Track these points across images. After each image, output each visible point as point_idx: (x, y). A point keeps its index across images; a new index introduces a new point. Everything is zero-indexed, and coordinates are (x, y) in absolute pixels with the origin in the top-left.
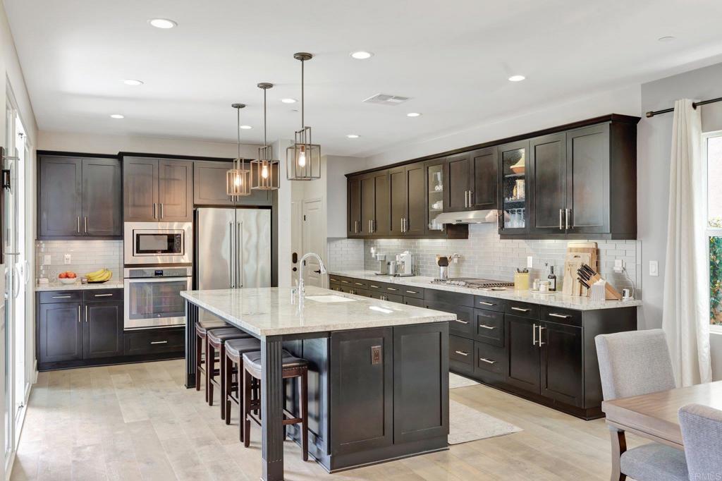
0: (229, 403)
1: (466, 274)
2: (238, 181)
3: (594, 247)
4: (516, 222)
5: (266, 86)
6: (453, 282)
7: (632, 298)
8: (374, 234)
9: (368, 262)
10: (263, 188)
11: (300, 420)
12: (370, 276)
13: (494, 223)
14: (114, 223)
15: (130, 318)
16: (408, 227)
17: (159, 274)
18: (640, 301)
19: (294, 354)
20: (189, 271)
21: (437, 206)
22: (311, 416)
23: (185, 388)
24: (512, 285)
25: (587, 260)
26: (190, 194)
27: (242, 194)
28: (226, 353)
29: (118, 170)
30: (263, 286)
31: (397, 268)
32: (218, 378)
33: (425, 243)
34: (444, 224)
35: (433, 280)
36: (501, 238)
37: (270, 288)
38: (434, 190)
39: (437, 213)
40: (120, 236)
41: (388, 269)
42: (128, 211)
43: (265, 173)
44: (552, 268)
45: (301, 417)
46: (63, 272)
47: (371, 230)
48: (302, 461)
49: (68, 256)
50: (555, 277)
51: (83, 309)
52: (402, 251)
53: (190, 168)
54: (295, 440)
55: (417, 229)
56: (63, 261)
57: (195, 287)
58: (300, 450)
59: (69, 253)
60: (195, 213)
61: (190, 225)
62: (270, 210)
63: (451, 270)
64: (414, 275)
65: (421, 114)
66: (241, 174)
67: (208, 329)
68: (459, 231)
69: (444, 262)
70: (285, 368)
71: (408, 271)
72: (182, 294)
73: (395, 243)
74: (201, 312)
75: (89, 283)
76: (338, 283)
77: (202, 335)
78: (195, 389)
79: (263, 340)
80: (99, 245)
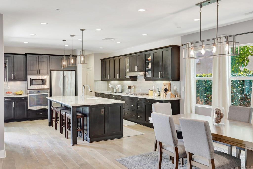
0: (62, 128)
1: (137, 92)
2: (64, 63)
3: (169, 83)
4: (149, 75)
5: (72, 36)
6: (132, 94)
7: (178, 97)
8: (110, 79)
9: (108, 88)
10: (72, 66)
11: (82, 130)
12: (108, 93)
13: (143, 76)
14: (24, 76)
15: (30, 106)
16: (120, 77)
17: (39, 92)
18: (180, 98)
19: (80, 112)
20: (49, 91)
21: (128, 70)
22: (85, 129)
23: (48, 127)
24: (148, 95)
25: (167, 87)
26: (49, 66)
27: (66, 67)
28: (61, 114)
29: (25, 59)
30: (73, 95)
31: (117, 90)
32: (59, 122)
33: (125, 82)
34: (130, 76)
35: (126, 93)
36: (145, 80)
37: (75, 96)
38: (127, 65)
39: (128, 72)
40: (26, 80)
41: (114, 90)
42: (29, 72)
43: (72, 61)
44: (159, 89)
45: (82, 129)
46: (7, 91)
47: (108, 78)
48: (82, 141)
49: (9, 86)
50: (160, 92)
51: (15, 103)
52: (119, 85)
53: (48, 58)
54: (81, 137)
55: (122, 78)
56: (7, 88)
57: (50, 96)
58: (82, 138)
60: (50, 72)
61: (49, 76)
62: (75, 72)
63: (132, 90)
64: (122, 92)
65: (121, 43)
66: (65, 61)
67: (55, 108)
68: (134, 78)
69: (130, 88)
70: (77, 115)
71: (120, 91)
72: (47, 98)
73: (116, 82)
74: (53, 102)
75: (16, 95)
76: (98, 95)
77: (54, 110)
78: (51, 127)
79: (71, 107)
80: (18, 83)
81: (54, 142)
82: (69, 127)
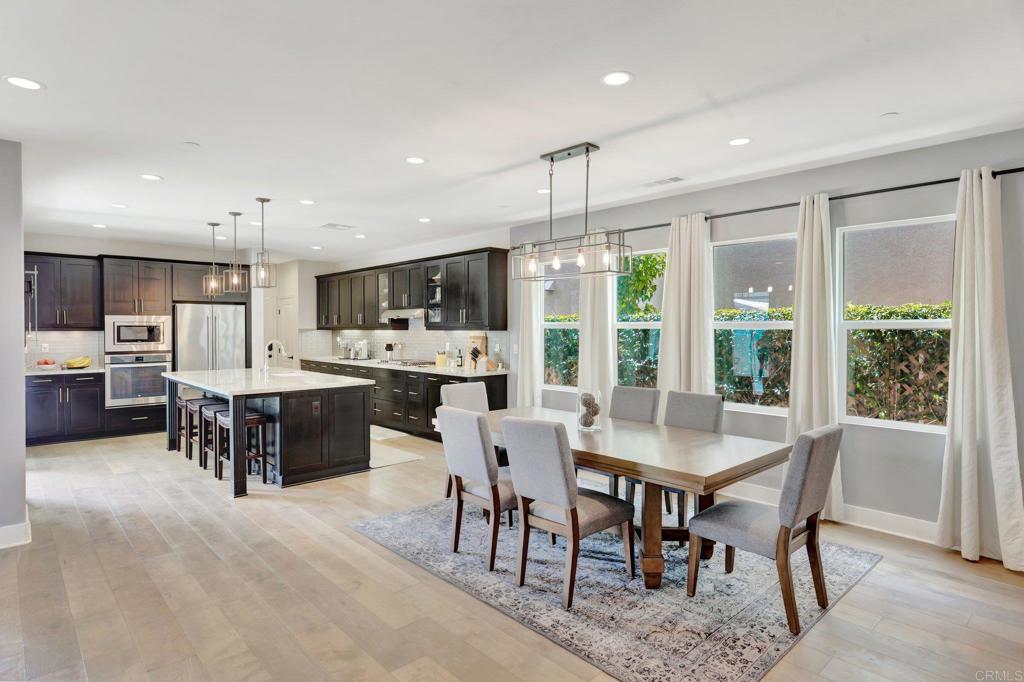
0: (206, 453)
1: (407, 357)
2: (213, 284)
3: (484, 335)
4: (436, 318)
5: (236, 214)
6: (394, 362)
7: (504, 369)
8: (339, 326)
9: (335, 348)
10: (235, 291)
11: (261, 456)
12: (335, 360)
13: (422, 318)
14: (94, 316)
15: (112, 397)
16: (364, 321)
17: (139, 360)
18: (508, 371)
19: (256, 411)
20: (169, 357)
21: (385, 304)
22: (269, 454)
23: (166, 451)
24: (434, 364)
25: (479, 345)
26: (169, 292)
27: (218, 294)
28: (203, 416)
29: (98, 271)
30: (239, 367)
31: (357, 354)
32: (197, 438)
33: (379, 333)
34: (389, 319)
36: (426, 329)
37: (245, 369)
38: (383, 292)
39: (384, 310)
40: (101, 327)
41: (349, 354)
42: (108, 306)
43: (235, 280)
44: (460, 350)
45: (261, 453)
46: (43, 359)
47: (336, 323)
48: (263, 484)
49: (46, 345)
50: (461, 357)
51: (64, 392)
52: (361, 340)
53: (168, 270)
54: (258, 474)
55: (370, 324)
56: (42, 350)
57: (174, 369)
58: (260, 478)
59: (46, 342)
60: (174, 307)
61: (170, 318)
62: (243, 307)
63: (395, 353)
64: (370, 359)
65: (366, 236)
66: (216, 278)
67: (187, 401)
68: (401, 324)
69: (389, 347)
70: (248, 419)
71: (364, 355)
72: (163, 374)
73: (356, 333)
74: (180, 388)
75: (69, 368)
77: (183, 406)
78: (176, 451)
79: (231, 399)
80: (77, 336)
81: (181, 491)
82: (224, 451)
